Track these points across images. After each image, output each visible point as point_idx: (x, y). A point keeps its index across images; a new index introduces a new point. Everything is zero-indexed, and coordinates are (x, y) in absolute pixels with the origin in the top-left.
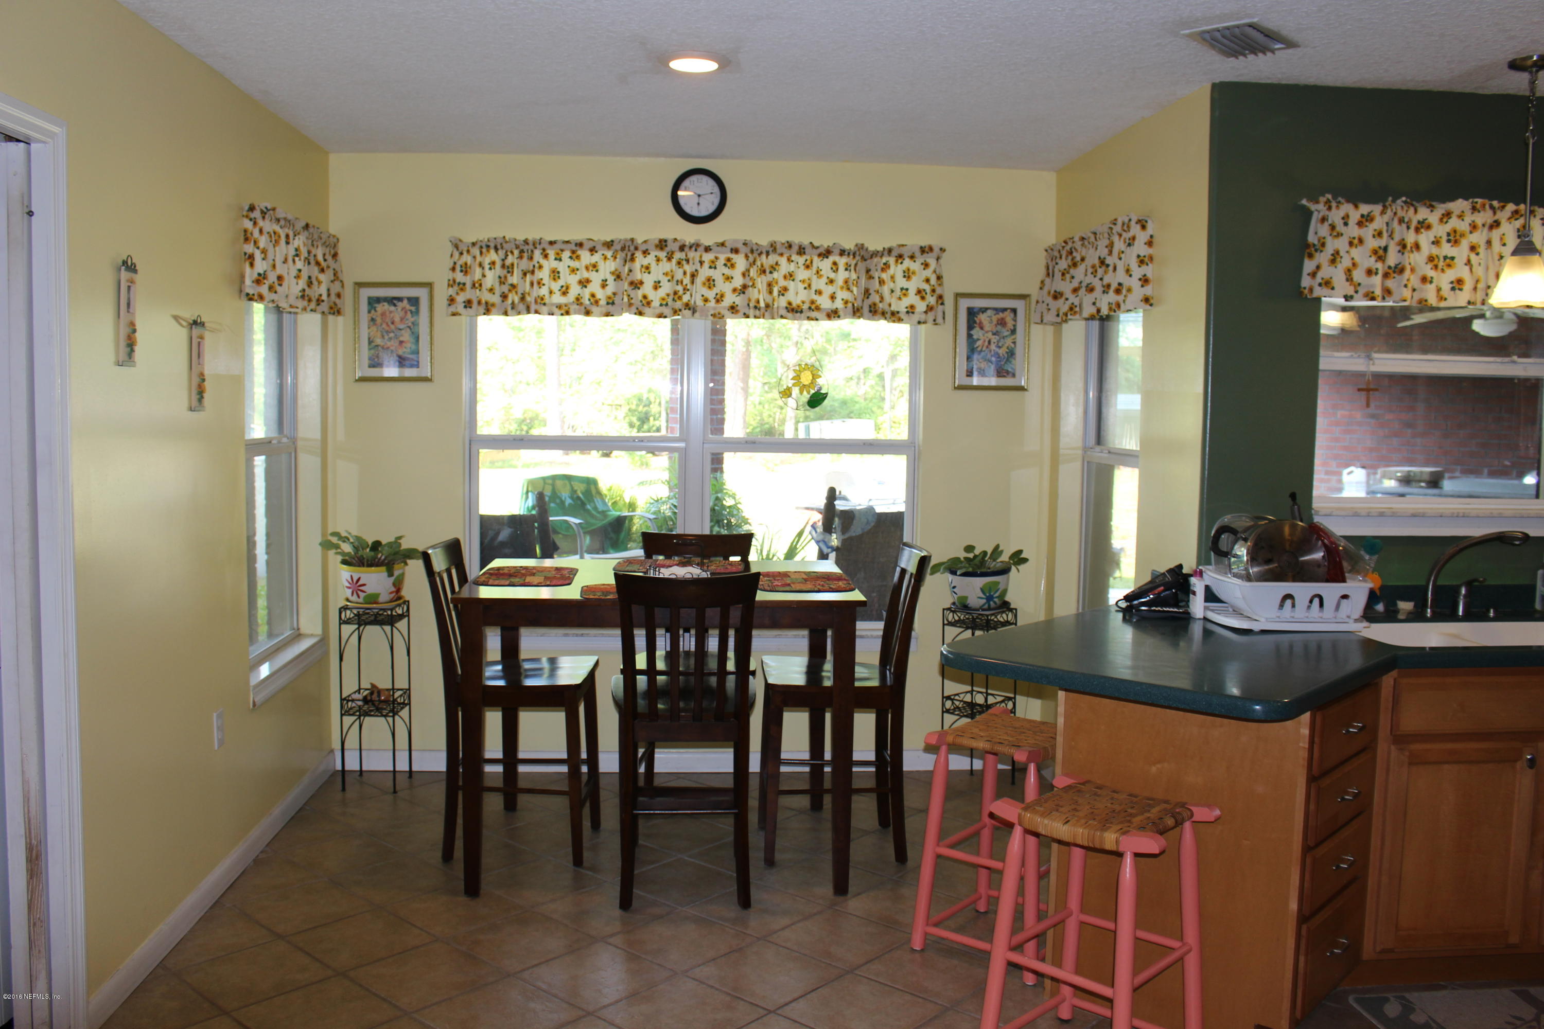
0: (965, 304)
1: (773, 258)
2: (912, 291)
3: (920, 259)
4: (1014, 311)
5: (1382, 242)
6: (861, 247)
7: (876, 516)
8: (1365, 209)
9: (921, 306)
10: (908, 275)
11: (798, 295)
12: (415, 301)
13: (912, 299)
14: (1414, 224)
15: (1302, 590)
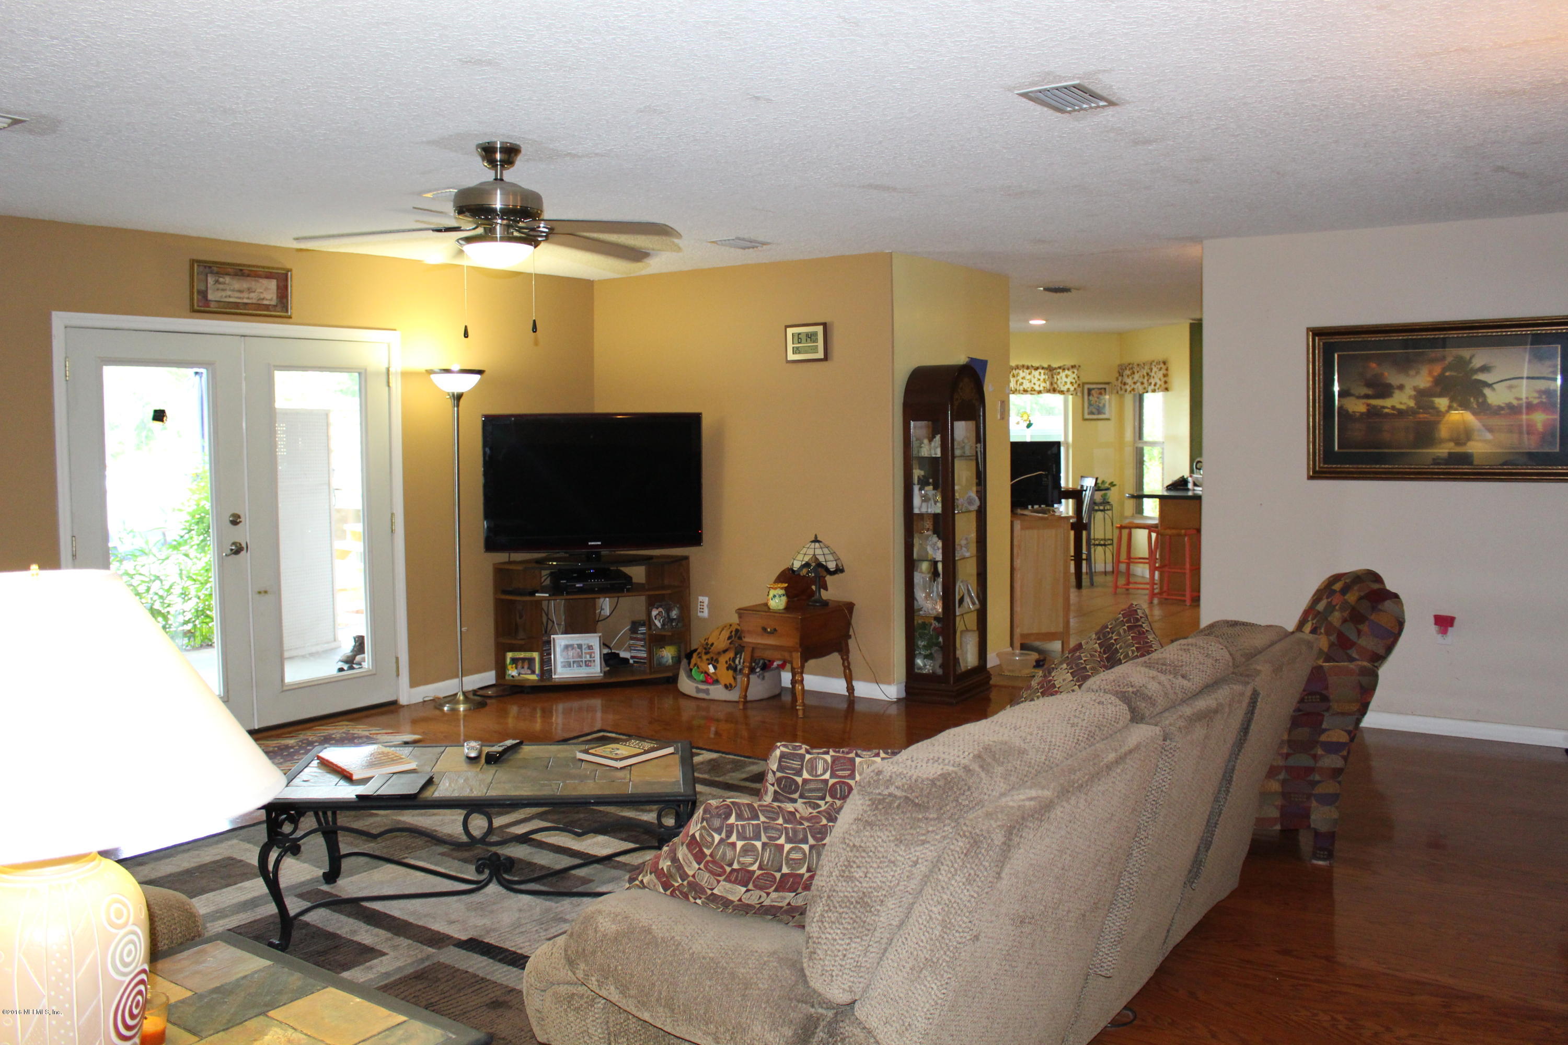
0: (1086, 387)
1: (1017, 371)
2: (1069, 383)
3: (1071, 371)
4: (1105, 389)
6: (1049, 366)
9: (1072, 389)
10: (1067, 376)
11: (1027, 385)
13: (1069, 386)
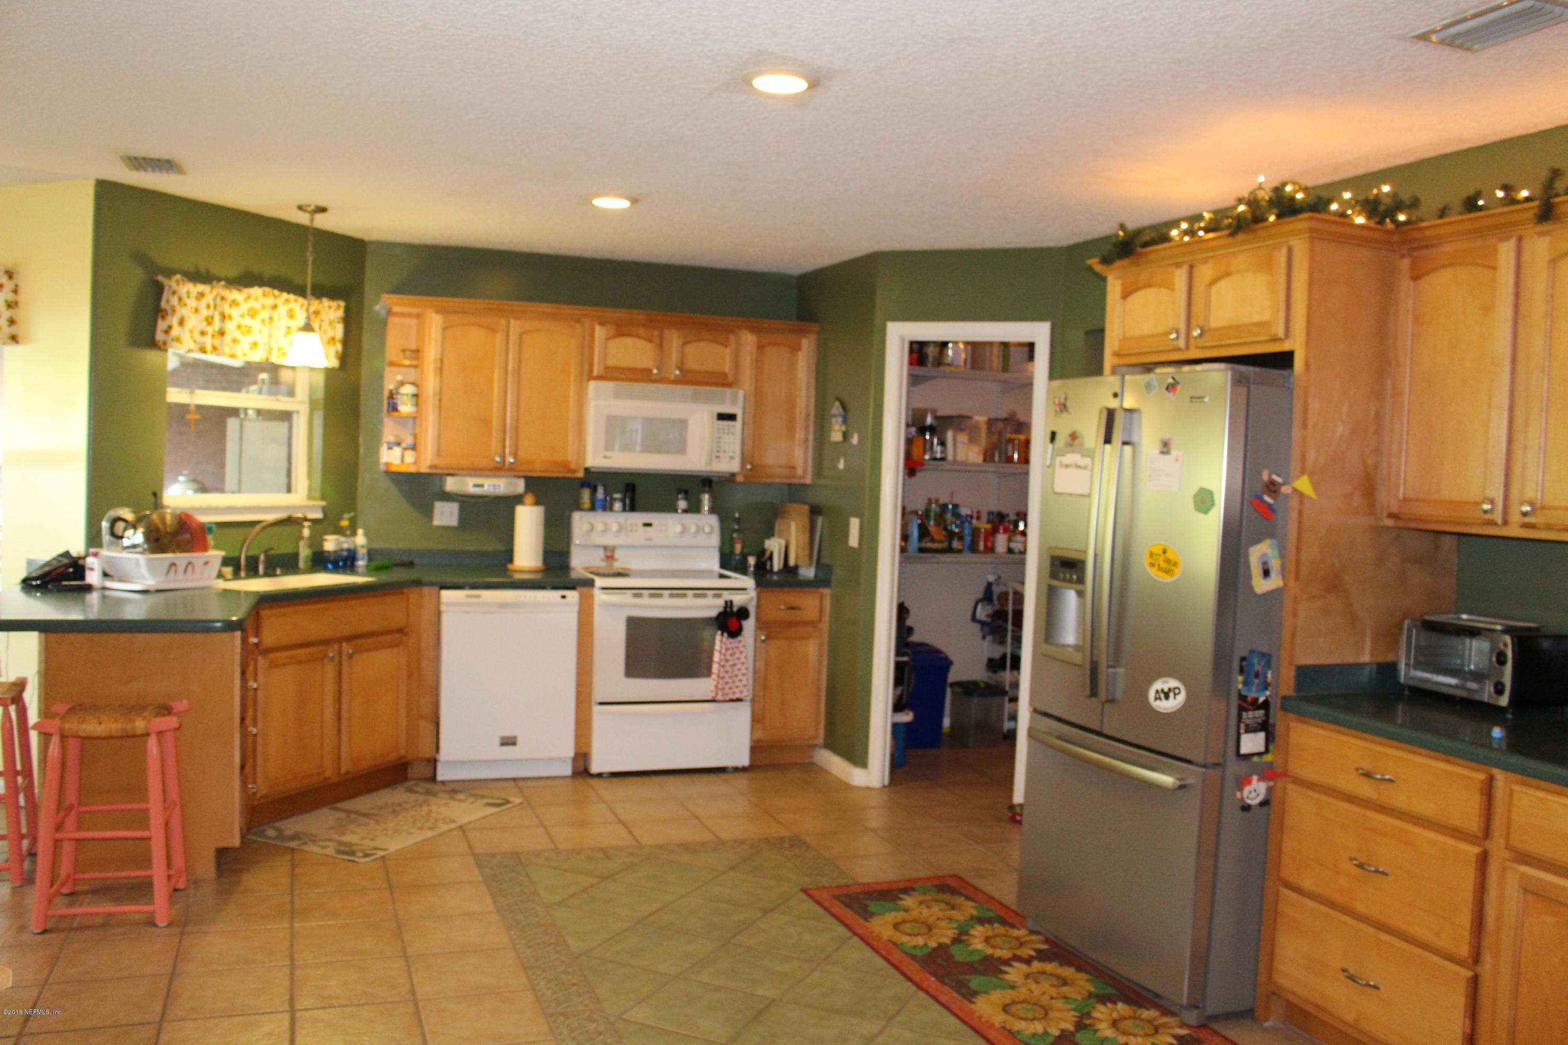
5: (211, 312)
8: (201, 288)
14: (229, 301)
15: (181, 558)
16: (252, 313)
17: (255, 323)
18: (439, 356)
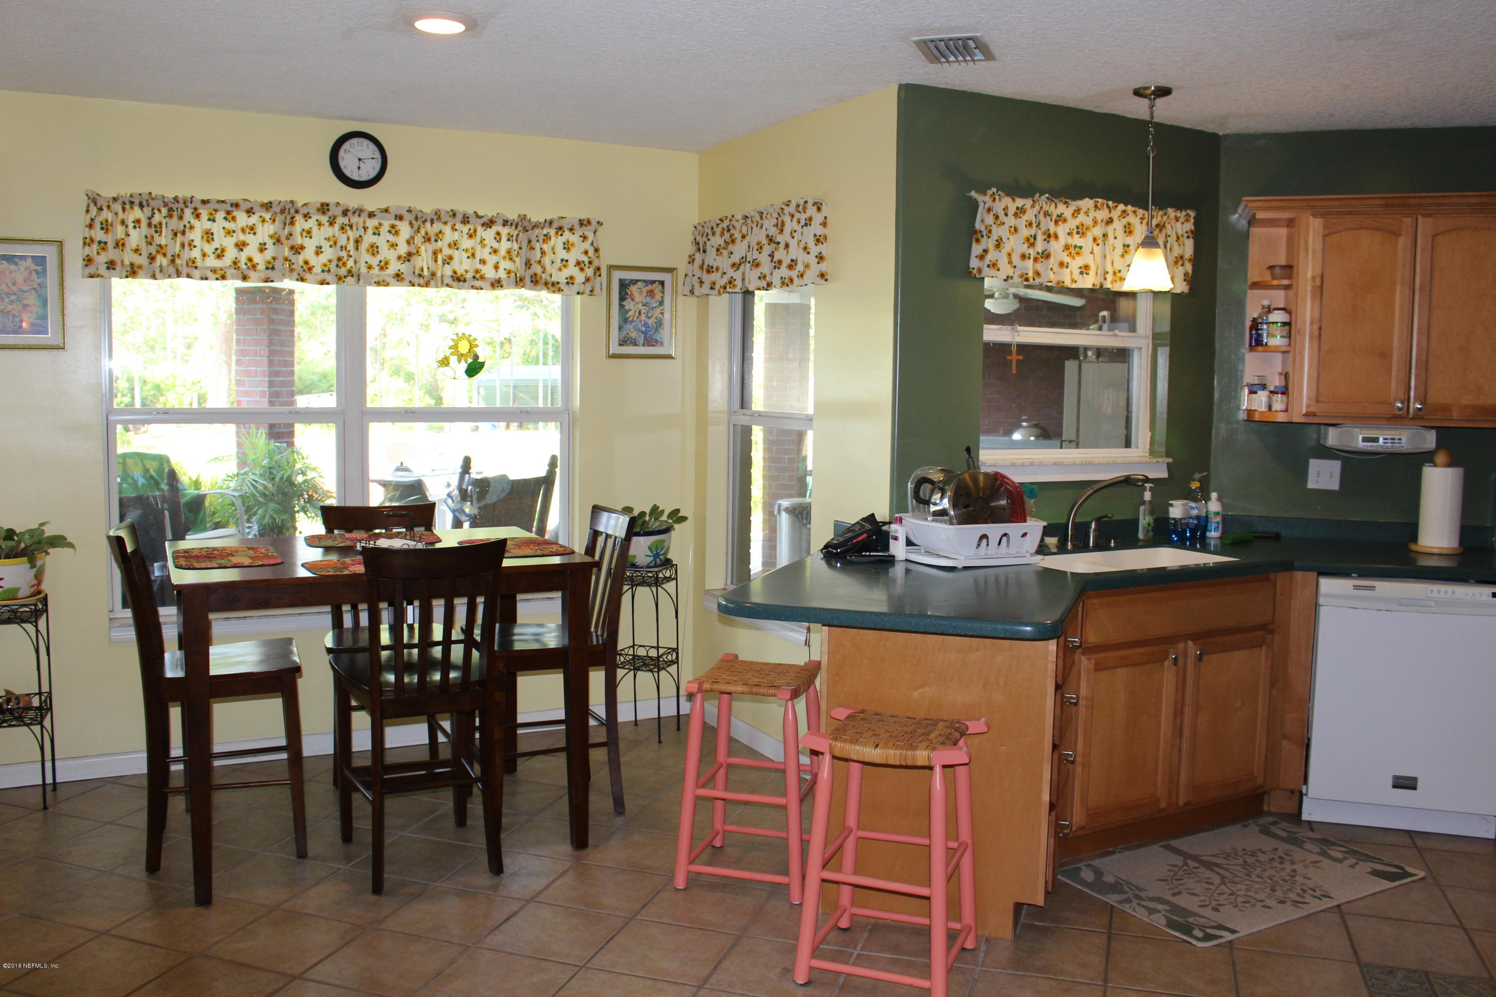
0: (617, 275)
1: (438, 226)
2: (572, 263)
3: (579, 232)
4: (662, 283)
5: (1032, 231)
6: (523, 218)
7: (510, 483)
8: (1020, 202)
9: (580, 277)
10: (567, 247)
11: (462, 264)
12: (40, 261)
13: (572, 270)
14: (1054, 217)
15: (994, 530)
16: (1081, 230)
17: (1086, 242)
18: (1318, 272)
